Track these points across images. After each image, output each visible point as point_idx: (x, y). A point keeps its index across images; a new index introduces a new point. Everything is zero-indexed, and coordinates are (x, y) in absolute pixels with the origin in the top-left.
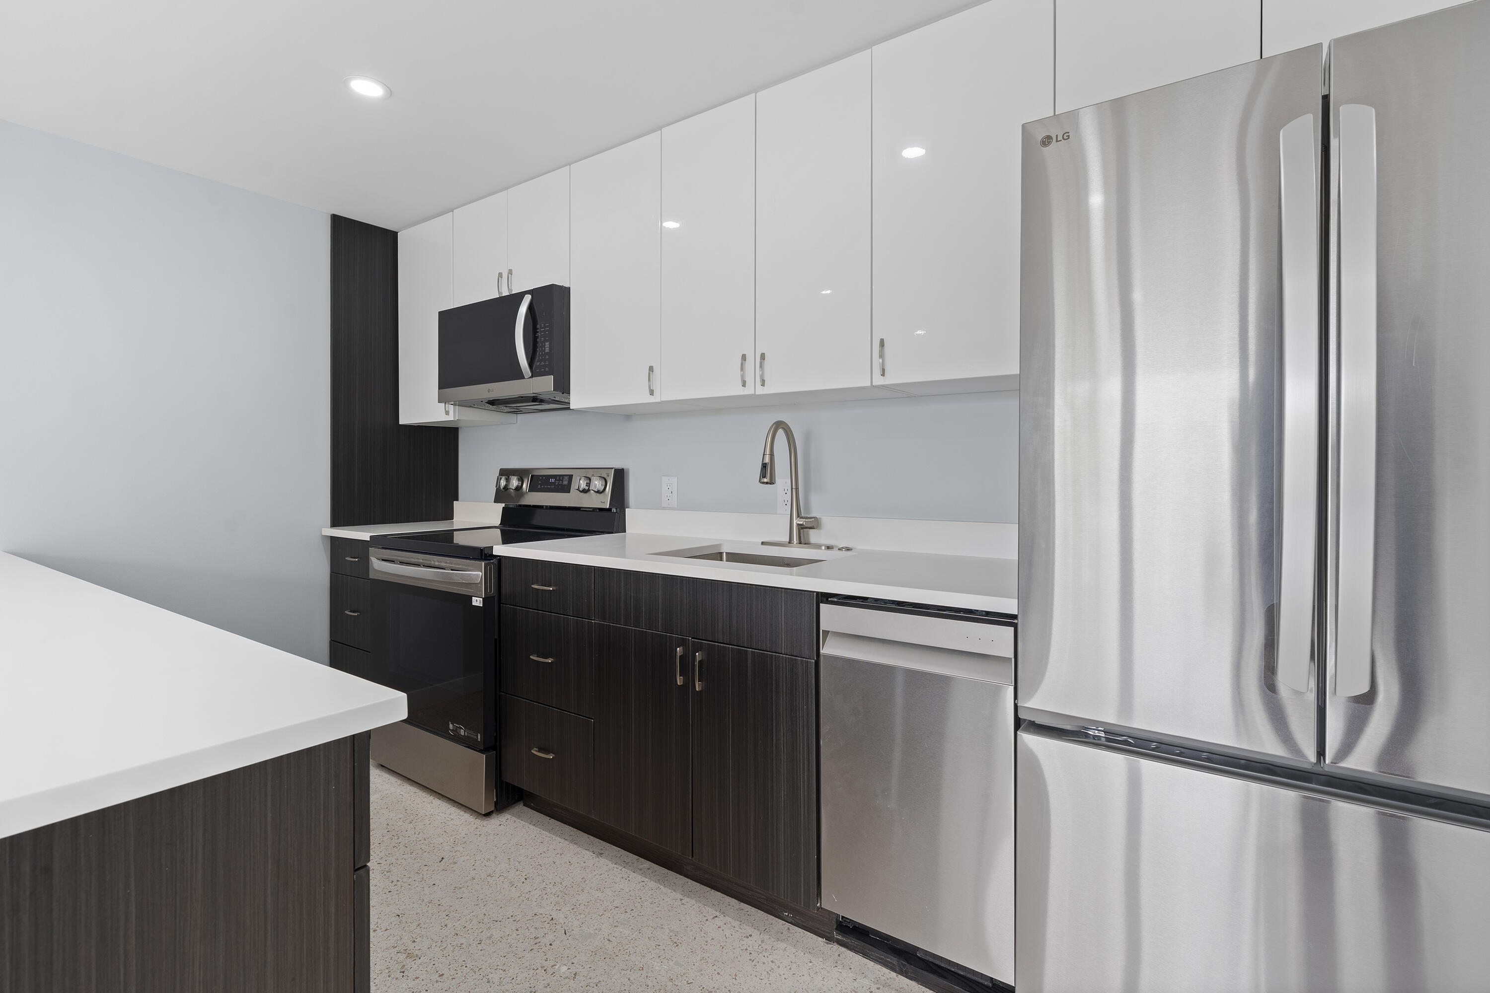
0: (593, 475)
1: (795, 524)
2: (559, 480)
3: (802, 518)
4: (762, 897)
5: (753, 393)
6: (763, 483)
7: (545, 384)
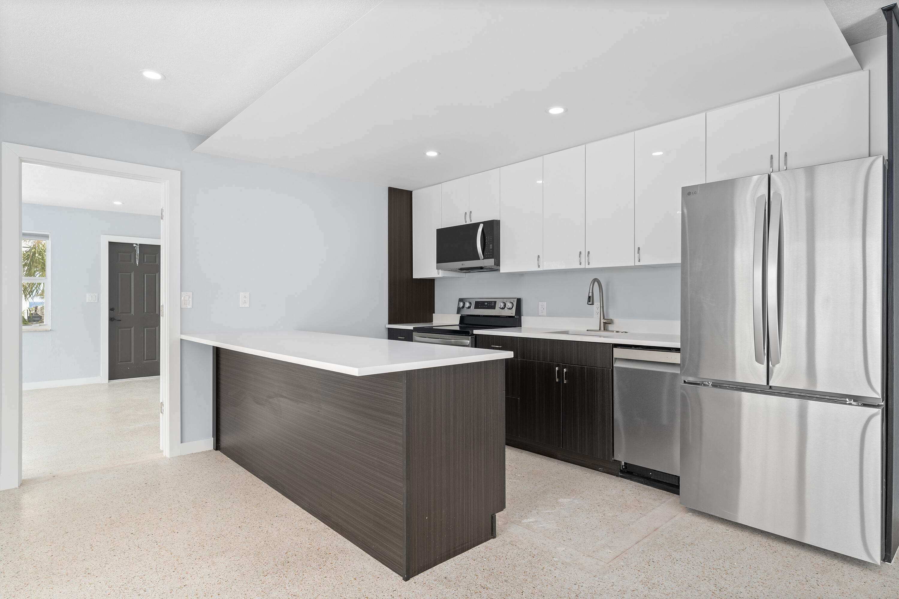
0: (506, 301)
1: (602, 322)
2: (490, 303)
3: (605, 319)
4: (590, 463)
5: (584, 267)
6: (589, 304)
7: (490, 262)
